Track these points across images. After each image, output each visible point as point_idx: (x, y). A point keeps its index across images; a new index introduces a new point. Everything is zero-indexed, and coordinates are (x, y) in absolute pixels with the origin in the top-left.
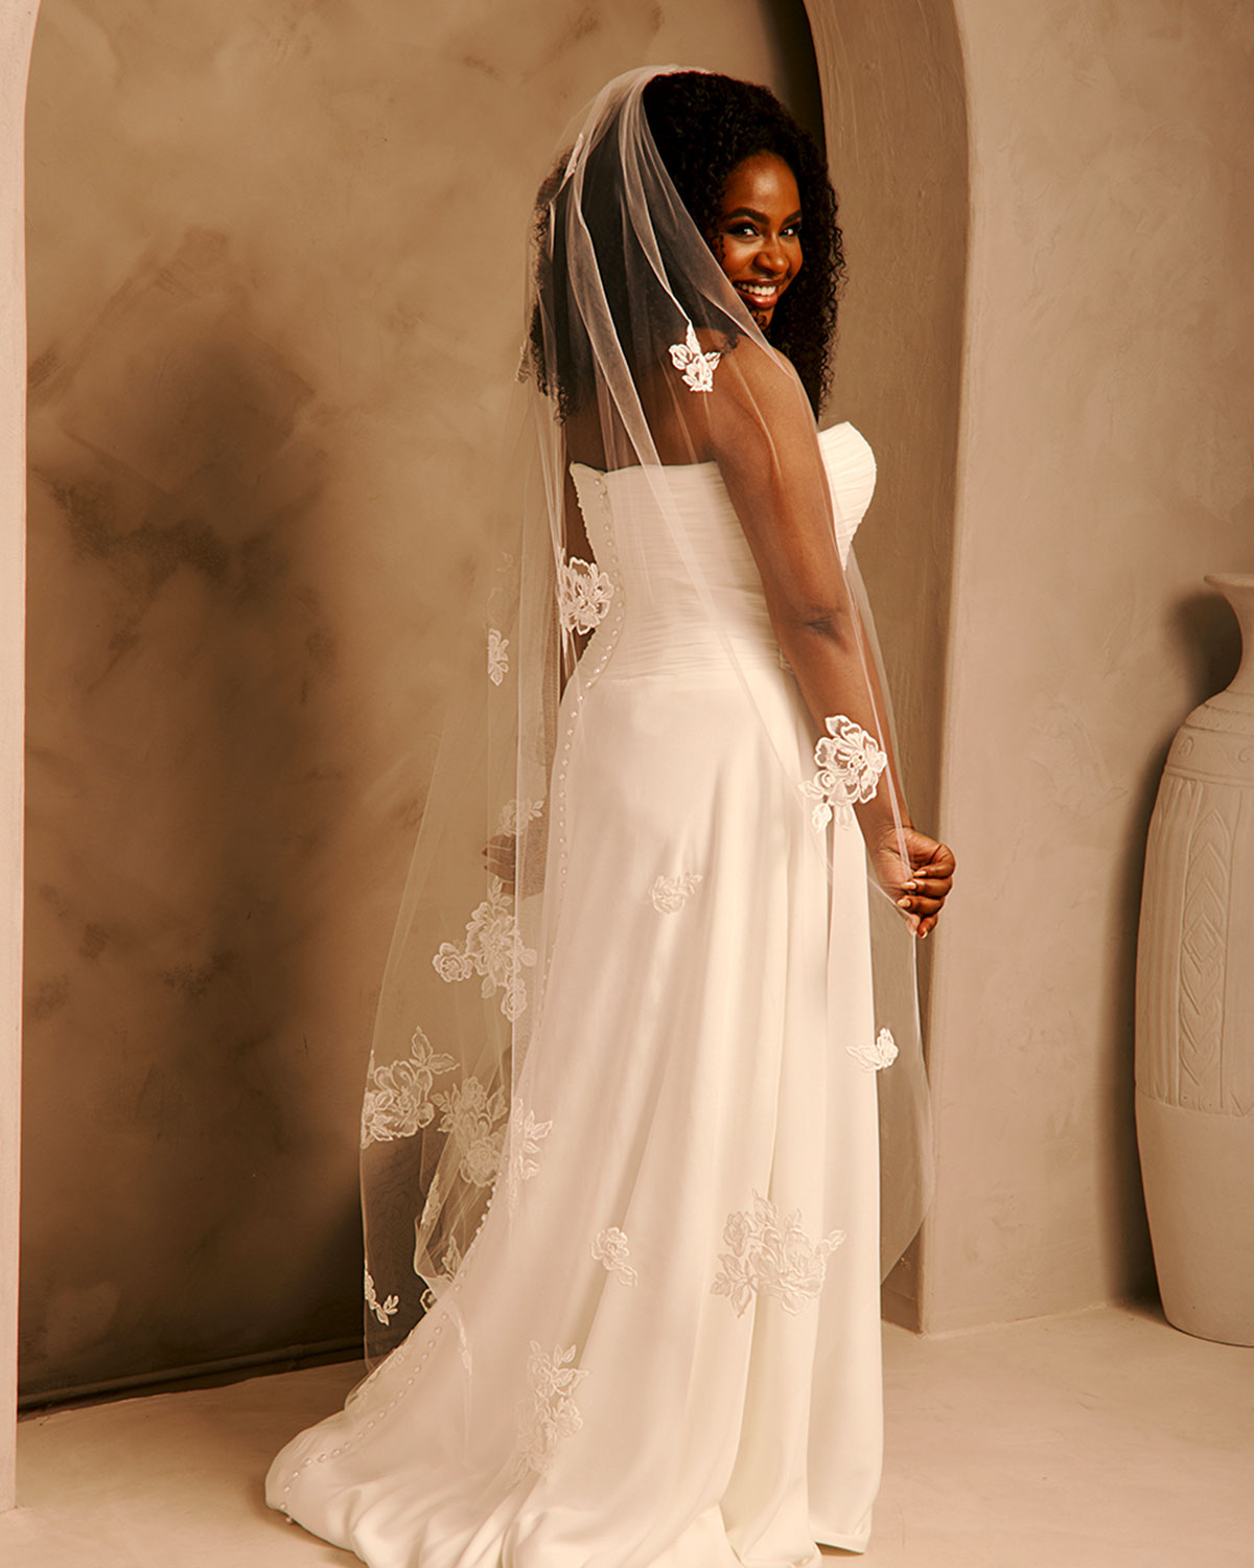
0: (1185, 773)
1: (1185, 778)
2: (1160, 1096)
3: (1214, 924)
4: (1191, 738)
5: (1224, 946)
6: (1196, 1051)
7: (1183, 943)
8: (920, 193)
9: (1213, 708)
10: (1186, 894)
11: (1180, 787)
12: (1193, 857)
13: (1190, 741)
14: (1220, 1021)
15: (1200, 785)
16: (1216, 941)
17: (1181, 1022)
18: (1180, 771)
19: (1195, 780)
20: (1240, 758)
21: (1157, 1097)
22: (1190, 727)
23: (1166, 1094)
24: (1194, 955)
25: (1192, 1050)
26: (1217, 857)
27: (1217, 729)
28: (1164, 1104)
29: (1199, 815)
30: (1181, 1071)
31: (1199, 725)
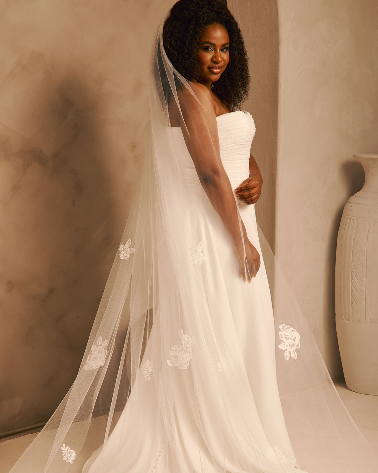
0: (350, 217)
1: (350, 219)
2: (345, 319)
3: (362, 264)
4: (351, 206)
5: (365, 271)
6: (357, 304)
7: (352, 270)
8: (262, 36)
9: (358, 196)
10: (352, 255)
11: (349, 222)
12: (354, 244)
13: (351, 207)
14: (365, 294)
15: (355, 221)
16: (362, 269)
17: (352, 295)
18: (349, 217)
19: (354, 219)
20: (368, 212)
21: (344, 319)
22: (351, 203)
23: (347, 318)
24: (355, 274)
25: (356, 304)
26: (362, 243)
27: (360, 203)
28: (347, 321)
29: (356, 230)
30: (352, 311)
31: (353, 202)
